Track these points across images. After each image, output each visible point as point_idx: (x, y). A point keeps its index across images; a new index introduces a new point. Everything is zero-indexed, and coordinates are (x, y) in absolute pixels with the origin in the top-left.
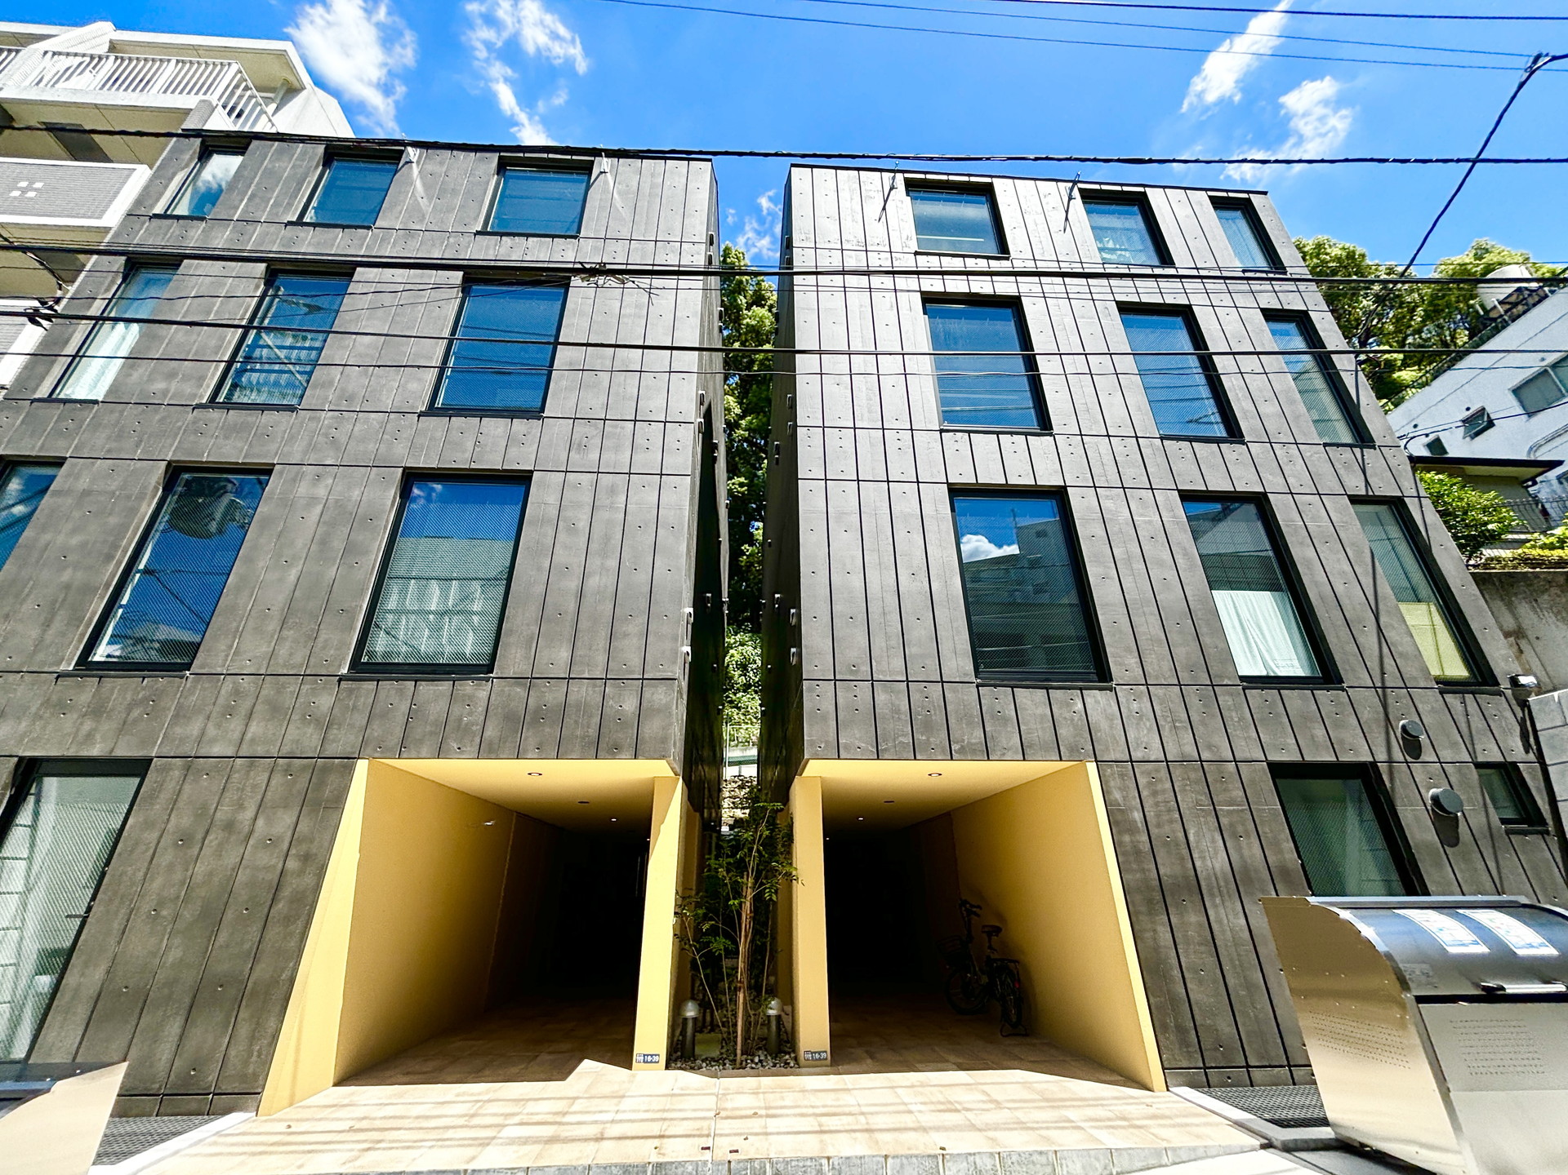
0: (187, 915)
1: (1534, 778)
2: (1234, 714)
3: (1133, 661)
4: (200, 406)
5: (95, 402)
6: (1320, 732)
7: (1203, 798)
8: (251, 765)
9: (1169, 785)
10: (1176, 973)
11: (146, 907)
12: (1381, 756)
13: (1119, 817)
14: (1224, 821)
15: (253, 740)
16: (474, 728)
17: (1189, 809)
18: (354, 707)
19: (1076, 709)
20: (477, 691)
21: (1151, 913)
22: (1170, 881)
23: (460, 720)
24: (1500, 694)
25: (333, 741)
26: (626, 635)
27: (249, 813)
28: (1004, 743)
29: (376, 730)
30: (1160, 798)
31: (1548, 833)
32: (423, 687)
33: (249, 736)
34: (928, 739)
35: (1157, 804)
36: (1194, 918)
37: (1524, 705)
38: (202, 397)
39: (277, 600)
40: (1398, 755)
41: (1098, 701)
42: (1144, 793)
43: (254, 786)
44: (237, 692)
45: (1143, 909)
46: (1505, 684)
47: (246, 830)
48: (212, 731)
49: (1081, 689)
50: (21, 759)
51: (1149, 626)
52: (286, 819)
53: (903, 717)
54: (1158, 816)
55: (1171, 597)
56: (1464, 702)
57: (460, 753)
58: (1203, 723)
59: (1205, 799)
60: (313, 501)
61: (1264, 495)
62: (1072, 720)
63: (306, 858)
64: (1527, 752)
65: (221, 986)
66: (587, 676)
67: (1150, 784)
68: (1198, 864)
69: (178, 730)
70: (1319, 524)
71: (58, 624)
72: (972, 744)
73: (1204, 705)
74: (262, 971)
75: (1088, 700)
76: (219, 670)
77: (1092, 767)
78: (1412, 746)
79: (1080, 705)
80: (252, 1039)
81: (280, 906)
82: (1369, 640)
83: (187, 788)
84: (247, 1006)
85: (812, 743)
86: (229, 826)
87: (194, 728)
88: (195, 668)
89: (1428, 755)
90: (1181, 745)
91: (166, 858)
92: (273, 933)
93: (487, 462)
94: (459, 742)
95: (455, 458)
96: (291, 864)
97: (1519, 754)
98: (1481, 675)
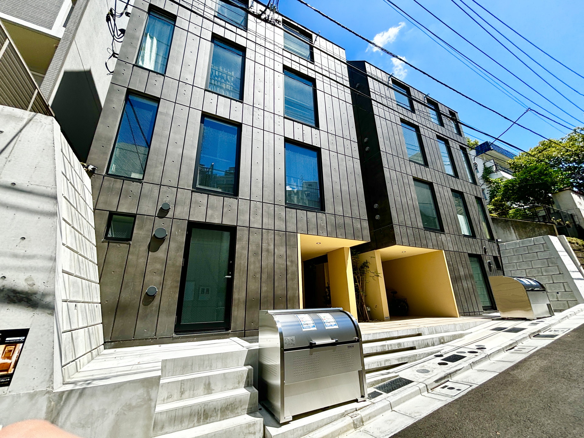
0: (264, 276)
1: (499, 260)
2: (462, 242)
3: (447, 228)
4: (207, 90)
6: (474, 248)
8: (267, 232)
9: (455, 256)
10: (459, 295)
12: (482, 253)
13: (448, 263)
14: (463, 265)
15: (266, 224)
16: (325, 227)
17: (458, 262)
18: (292, 216)
19: (440, 238)
20: (322, 216)
21: (455, 282)
22: (457, 276)
23: (321, 225)
24: (495, 242)
25: (289, 227)
26: (354, 205)
27: (272, 247)
28: (430, 244)
29: (300, 225)
32: (309, 213)
33: (264, 222)
34: (417, 242)
35: (453, 260)
36: (461, 284)
37: (498, 245)
39: (259, 176)
42: (452, 258)
43: (271, 239)
44: (256, 207)
45: (453, 282)
46: (496, 241)
47: (273, 252)
48: (252, 219)
49: (440, 233)
50: (189, 221)
52: (283, 249)
53: (413, 236)
54: (454, 263)
55: (452, 214)
56: (491, 243)
57: (323, 235)
58: (458, 244)
59: (460, 260)
61: (463, 192)
62: (440, 240)
63: (292, 262)
65: (281, 298)
66: (347, 216)
67: (452, 256)
68: (460, 273)
69: (242, 218)
70: (471, 201)
72: (425, 244)
73: (458, 240)
74: (290, 293)
75: (443, 236)
76: (247, 198)
77: (443, 251)
78: (485, 252)
81: (289, 276)
82: (479, 229)
83: (251, 237)
84: (289, 303)
85: (398, 241)
86: (268, 250)
87: (247, 218)
88: (240, 196)
89: (487, 254)
90: (456, 249)
91: (252, 259)
92: (290, 282)
93: (308, 141)
94: (322, 231)
95: (298, 138)
96: (289, 263)
97: (498, 255)
98: (492, 239)
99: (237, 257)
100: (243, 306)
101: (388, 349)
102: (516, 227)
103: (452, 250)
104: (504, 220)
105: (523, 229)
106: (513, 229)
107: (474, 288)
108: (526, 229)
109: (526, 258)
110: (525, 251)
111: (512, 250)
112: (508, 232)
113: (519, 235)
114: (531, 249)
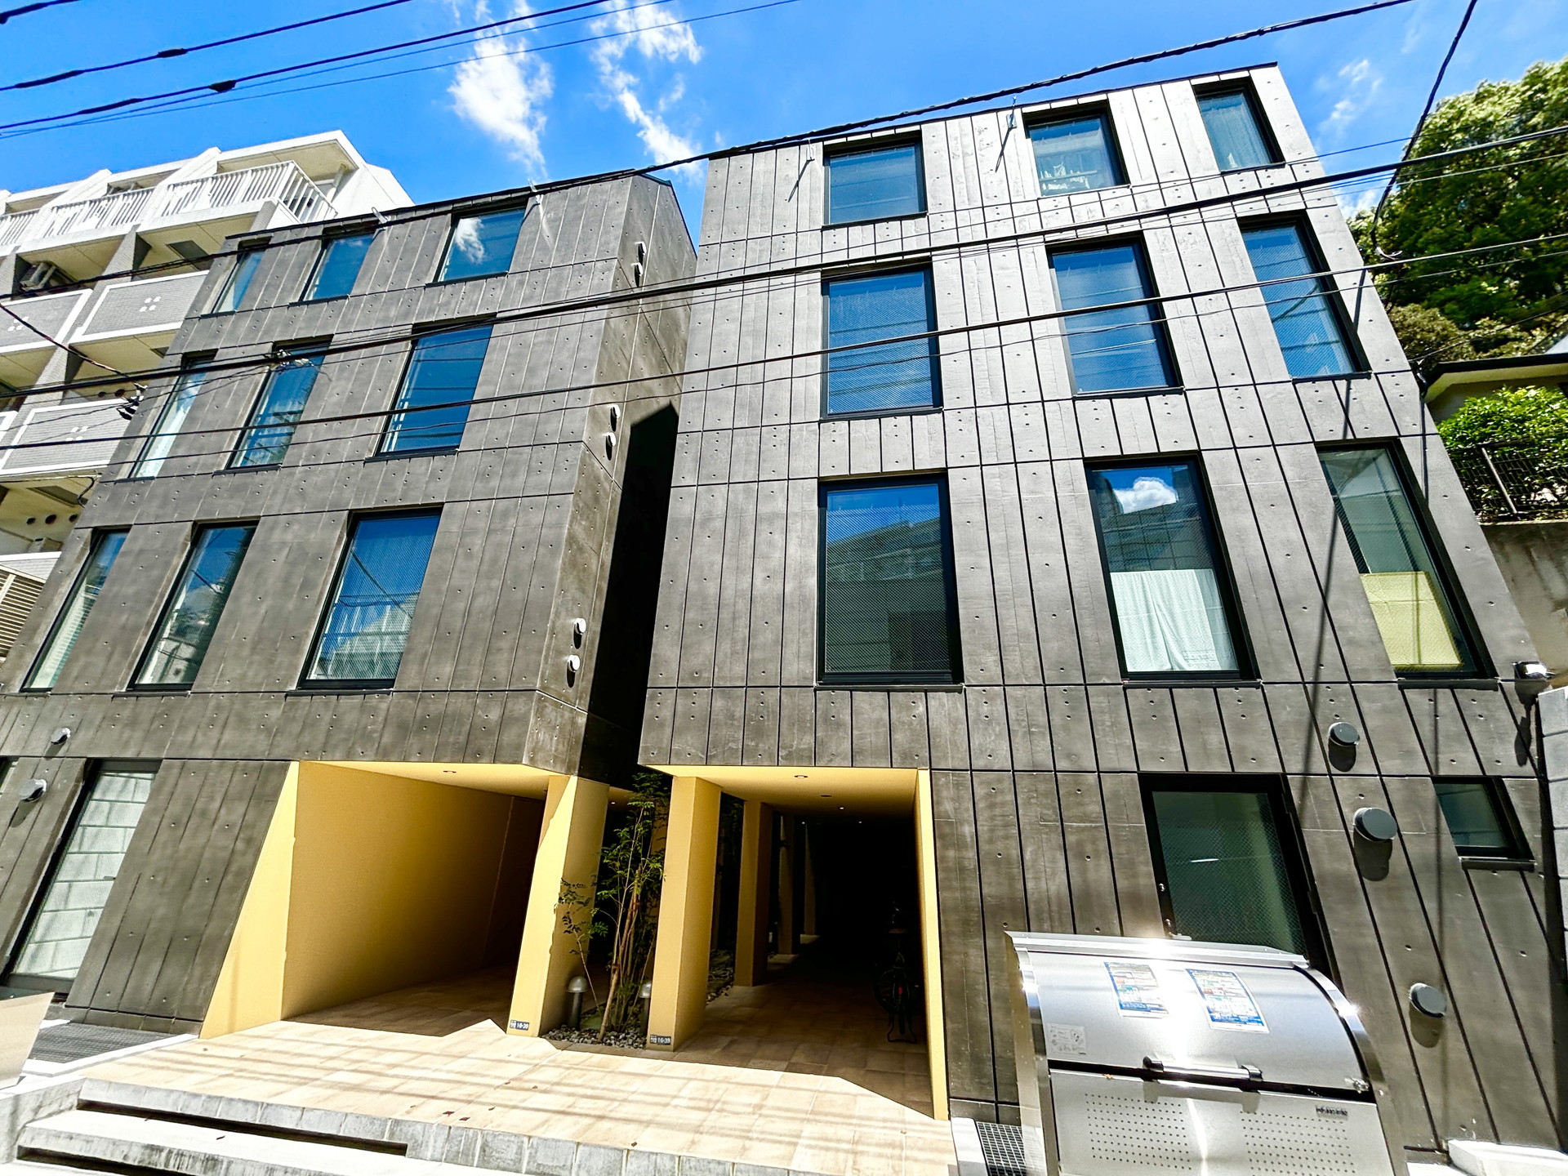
0: (172, 881)
1: (1525, 797)
2: (1107, 717)
3: (991, 659)
4: (218, 473)
5: (152, 478)
6: (1216, 738)
7: (1050, 812)
8: (221, 766)
9: (1010, 797)
11: (148, 873)
12: (1294, 765)
13: (947, 830)
14: (1070, 839)
15: (225, 747)
16: (375, 735)
17: (1030, 824)
18: (294, 717)
19: (916, 712)
20: (381, 703)
21: (965, 934)
22: (993, 902)
23: (366, 728)
24: (1496, 687)
25: (278, 747)
26: (499, 650)
27: (217, 804)
28: (833, 749)
29: (306, 738)
30: (998, 811)
31: (1531, 869)
32: (344, 700)
33: (223, 742)
34: (757, 745)
35: (993, 818)
38: (220, 465)
39: (251, 628)
40: (1319, 764)
41: (943, 704)
42: (980, 805)
43: (222, 783)
44: (218, 707)
45: (956, 929)
47: (213, 817)
48: (200, 738)
49: (926, 692)
50: (89, 759)
51: (1018, 619)
52: (240, 808)
53: (736, 723)
54: (992, 831)
55: (1051, 586)
56: (1435, 700)
57: (363, 756)
58: (1066, 728)
59: (1051, 814)
60: (284, 544)
62: (911, 724)
63: (249, 841)
64: (1522, 763)
65: (186, 937)
66: (463, 688)
67: (989, 795)
68: (1030, 885)
69: (180, 738)
71: (116, 657)
72: (801, 750)
73: (1072, 709)
74: (213, 928)
75: (932, 703)
76: (209, 689)
77: (924, 776)
78: (1342, 755)
79: (922, 709)
80: (201, 980)
81: (229, 878)
82: (1307, 623)
83: (181, 782)
84: (201, 954)
85: (646, 749)
86: (204, 813)
87: (189, 737)
88: (194, 689)
89: (1364, 764)
91: (163, 836)
92: (223, 897)
94: (362, 748)
95: (385, 498)
97: (1507, 766)
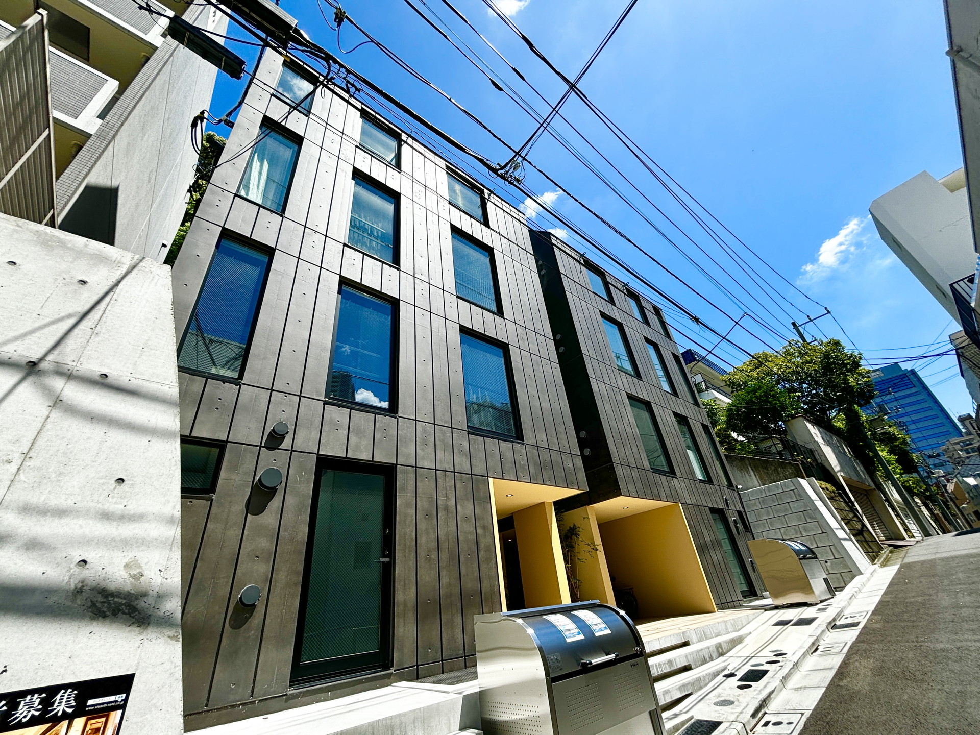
1: (745, 516)
2: (700, 490)
3: (679, 469)
7: (701, 518)
8: (445, 475)
9: (695, 513)
11: (423, 554)
12: (724, 507)
14: (706, 526)
15: (441, 461)
16: (525, 467)
17: (700, 521)
18: (478, 449)
20: (521, 449)
21: (703, 557)
22: (703, 546)
25: (475, 466)
26: (560, 432)
27: (453, 502)
28: (662, 494)
29: (491, 464)
30: (694, 517)
32: (502, 443)
33: (438, 459)
34: (647, 492)
36: (709, 557)
37: (739, 494)
38: (344, 237)
43: (450, 488)
44: (425, 432)
45: (700, 552)
46: (735, 488)
47: (454, 511)
48: (420, 453)
49: (674, 478)
50: (318, 456)
51: (679, 459)
52: (469, 506)
53: (640, 481)
54: (695, 522)
56: (731, 492)
57: (524, 479)
58: (695, 493)
60: (425, 329)
61: (686, 417)
62: (673, 487)
63: (484, 528)
65: (472, 596)
66: (554, 449)
67: (691, 512)
68: (705, 538)
69: (404, 450)
70: (698, 430)
72: (656, 494)
75: (676, 482)
76: (411, 417)
79: (673, 483)
81: (482, 553)
82: (714, 470)
83: (419, 485)
84: (486, 603)
85: (623, 489)
86: (446, 507)
87: (412, 450)
88: (400, 413)
90: (694, 502)
91: (423, 526)
92: (483, 566)
93: (491, 333)
94: (523, 474)
95: (478, 327)
96: (479, 531)
97: (742, 510)
98: (730, 485)
99: (399, 523)
100: (411, 616)
101: (658, 672)
102: (755, 467)
103: (690, 503)
104: (739, 458)
105: (765, 471)
106: (752, 470)
107: (726, 561)
108: (768, 470)
109: (777, 512)
110: (774, 502)
111: (757, 500)
112: (746, 474)
113: (761, 479)
114: (781, 498)
